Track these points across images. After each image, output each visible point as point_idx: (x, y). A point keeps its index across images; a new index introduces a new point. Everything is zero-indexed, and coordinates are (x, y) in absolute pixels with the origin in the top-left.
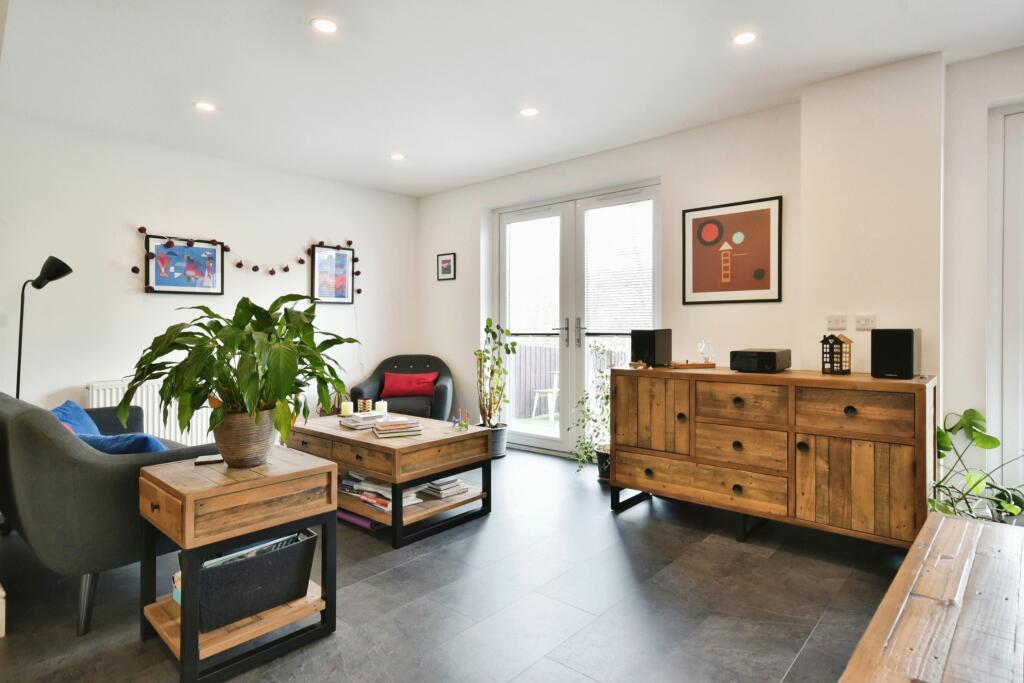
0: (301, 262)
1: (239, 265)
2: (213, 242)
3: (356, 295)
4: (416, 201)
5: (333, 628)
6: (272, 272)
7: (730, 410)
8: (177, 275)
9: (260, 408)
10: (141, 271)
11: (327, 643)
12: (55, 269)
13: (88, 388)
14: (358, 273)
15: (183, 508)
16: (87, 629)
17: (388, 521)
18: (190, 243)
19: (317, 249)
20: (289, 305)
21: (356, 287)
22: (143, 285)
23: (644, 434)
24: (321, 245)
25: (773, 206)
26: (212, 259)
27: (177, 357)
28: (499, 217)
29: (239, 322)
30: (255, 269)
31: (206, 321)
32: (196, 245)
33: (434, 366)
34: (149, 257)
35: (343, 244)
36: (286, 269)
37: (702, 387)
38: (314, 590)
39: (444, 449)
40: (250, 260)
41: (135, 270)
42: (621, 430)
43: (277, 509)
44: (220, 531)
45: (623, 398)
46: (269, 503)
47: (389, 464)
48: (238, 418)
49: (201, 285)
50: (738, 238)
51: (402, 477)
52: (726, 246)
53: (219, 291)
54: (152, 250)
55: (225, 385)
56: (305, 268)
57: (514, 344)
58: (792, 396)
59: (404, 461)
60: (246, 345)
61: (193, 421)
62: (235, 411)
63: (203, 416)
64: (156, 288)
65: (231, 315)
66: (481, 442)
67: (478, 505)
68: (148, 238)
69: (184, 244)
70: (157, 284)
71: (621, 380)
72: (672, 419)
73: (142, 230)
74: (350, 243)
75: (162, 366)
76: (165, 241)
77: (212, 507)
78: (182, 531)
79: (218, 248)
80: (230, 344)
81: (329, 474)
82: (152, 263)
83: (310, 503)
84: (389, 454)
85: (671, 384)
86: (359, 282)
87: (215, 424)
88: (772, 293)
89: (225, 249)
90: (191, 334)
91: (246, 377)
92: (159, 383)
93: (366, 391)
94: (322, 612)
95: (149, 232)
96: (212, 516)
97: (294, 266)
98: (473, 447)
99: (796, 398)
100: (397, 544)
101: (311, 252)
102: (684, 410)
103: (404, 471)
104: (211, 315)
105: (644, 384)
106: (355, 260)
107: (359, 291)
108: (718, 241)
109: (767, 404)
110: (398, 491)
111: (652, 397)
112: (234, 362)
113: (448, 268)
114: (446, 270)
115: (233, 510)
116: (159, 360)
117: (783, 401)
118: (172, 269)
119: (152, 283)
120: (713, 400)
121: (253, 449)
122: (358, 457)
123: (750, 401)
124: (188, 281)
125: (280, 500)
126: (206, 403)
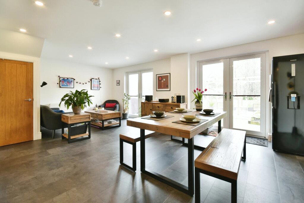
0: (89, 82)
1: (77, 83)
2: (72, 78)
3: (100, 88)
4: (113, 70)
5: (90, 138)
6: (83, 84)
7: (157, 108)
8: (65, 84)
9: (79, 106)
10: (59, 84)
11: (89, 139)
12: (44, 84)
13: (50, 105)
14: (100, 84)
15: (68, 118)
16: (54, 138)
17: (101, 126)
18: (68, 79)
19: (92, 80)
20: (83, 91)
21: (100, 87)
22: (59, 86)
23: (146, 113)
24: (93, 79)
25: (169, 74)
26: (72, 81)
27: (67, 98)
28: (128, 73)
29: (76, 93)
30: (80, 83)
31: (71, 93)
32: (69, 79)
33: (116, 102)
34: (60, 81)
35: (98, 78)
36: (86, 83)
37: (154, 105)
38: (87, 133)
39: (112, 115)
40: (79, 82)
41: (58, 84)
42: (143, 112)
43: (81, 120)
44: (73, 122)
45: (143, 107)
46: (80, 119)
47: (101, 117)
48: (76, 107)
49: (70, 86)
50: (164, 80)
51: (104, 119)
52: (162, 81)
53: (73, 87)
54: (61, 80)
55: (74, 102)
56: (90, 83)
57: (130, 98)
58: (165, 106)
59: (104, 116)
60: (77, 96)
61: (69, 108)
62: (75, 106)
63: (71, 107)
64: (62, 87)
65: (75, 92)
66: (119, 114)
67: (119, 125)
68: (60, 78)
69: (67, 79)
70: (62, 86)
71: (143, 104)
72: (150, 110)
73: (59, 76)
74: (99, 78)
75: (65, 99)
76: (63, 78)
77: (72, 118)
78: (68, 121)
79: (73, 79)
80: (75, 96)
81: (89, 116)
82: (61, 82)
83: (87, 119)
84: (102, 115)
85: (150, 104)
86: (101, 86)
87: (73, 107)
88: (169, 89)
89: (74, 80)
90: (69, 95)
91: (77, 101)
92: (64, 102)
93: (101, 106)
94: (89, 135)
95: (60, 77)
96: (72, 120)
97: (88, 83)
98: (117, 115)
99: (166, 106)
100: (103, 130)
101: (91, 80)
102: (151, 109)
103: (104, 118)
104: (72, 92)
105: (146, 104)
106: (100, 81)
107: (101, 87)
108: (161, 80)
109: (162, 107)
110: (103, 121)
111: (147, 107)
112: (75, 99)
113: (118, 83)
114: (118, 84)
115: (75, 119)
116: (64, 99)
117: (164, 107)
118: (64, 83)
119: (61, 86)
120: (155, 107)
121: (78, 112)
122: (97, 116)
123: (160, 107)
124: (67, 86)
125: (82, 118)
126: (71, 105)
